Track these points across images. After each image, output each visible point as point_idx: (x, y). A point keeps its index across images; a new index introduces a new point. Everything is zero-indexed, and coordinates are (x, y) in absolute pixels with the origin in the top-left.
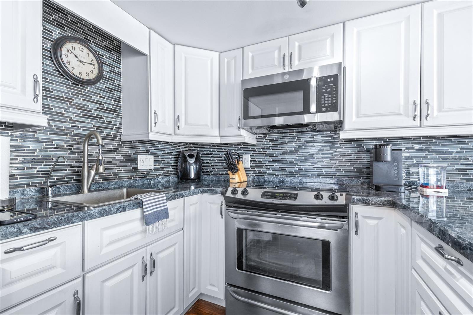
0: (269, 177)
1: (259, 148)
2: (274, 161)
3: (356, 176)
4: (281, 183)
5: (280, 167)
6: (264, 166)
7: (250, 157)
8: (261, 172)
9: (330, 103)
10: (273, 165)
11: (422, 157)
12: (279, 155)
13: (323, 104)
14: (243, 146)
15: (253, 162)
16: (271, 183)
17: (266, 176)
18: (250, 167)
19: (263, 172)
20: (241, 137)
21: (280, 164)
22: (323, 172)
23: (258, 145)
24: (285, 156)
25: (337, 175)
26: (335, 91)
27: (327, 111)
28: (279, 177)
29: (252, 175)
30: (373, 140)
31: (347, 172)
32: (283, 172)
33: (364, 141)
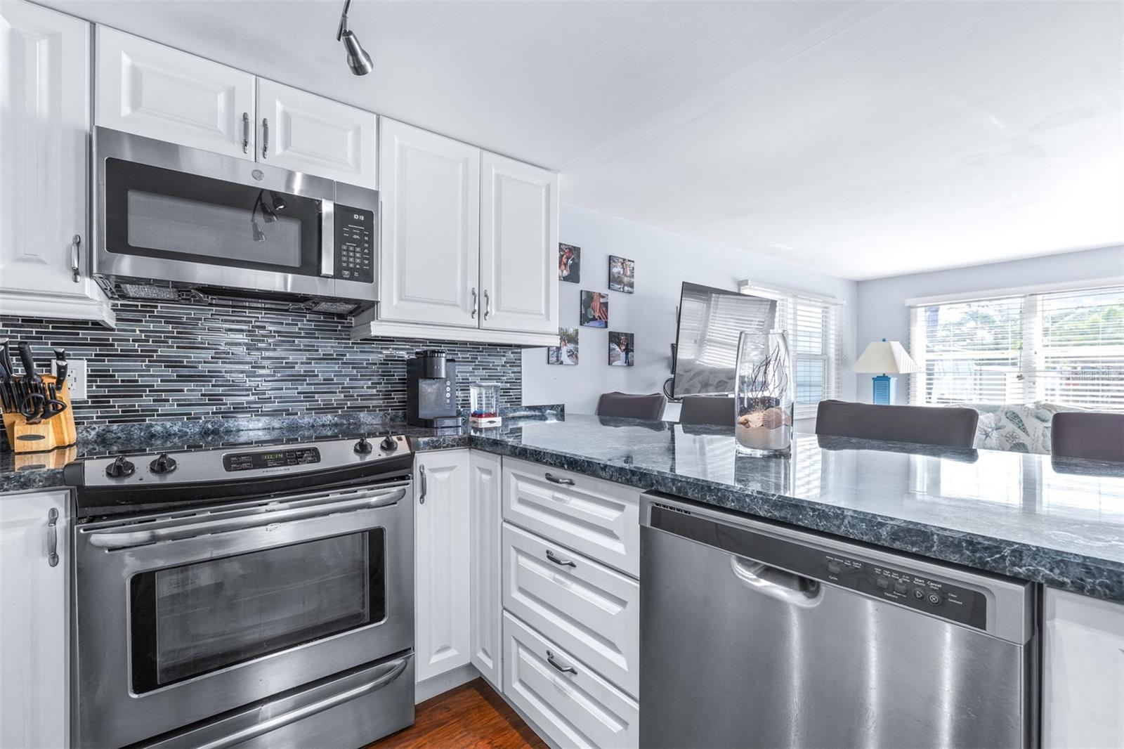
0: (168, 424)
1: (128, 340)
2: (183, 378)
3: (381, 406)
4: (209, 435)
5: (202, 395)
6: (148, 393)
7: (88, 366)
8: (138, 411)
9: (358, 264)
10: (182, 391)
11: (468, 372)
12: (200, 362)
13: (344, 262)
14: (51, 330)
15: (101, 381)
16: (176, 440)
17: (156, 420)
18: (86, 397)
19: (142, 411)
20: (87, 302)
21: (204, 386)
22: (320, 402)
23: (119, 330)
24: (219, 366)
25: (347, 408)
26: (367, 242)
27: (352, 278)
28: (201, 421)
29: (96, 423)
30: (408, 342)
31: (366, 400)
32: (214, 407)
33: (394, 341)
